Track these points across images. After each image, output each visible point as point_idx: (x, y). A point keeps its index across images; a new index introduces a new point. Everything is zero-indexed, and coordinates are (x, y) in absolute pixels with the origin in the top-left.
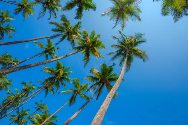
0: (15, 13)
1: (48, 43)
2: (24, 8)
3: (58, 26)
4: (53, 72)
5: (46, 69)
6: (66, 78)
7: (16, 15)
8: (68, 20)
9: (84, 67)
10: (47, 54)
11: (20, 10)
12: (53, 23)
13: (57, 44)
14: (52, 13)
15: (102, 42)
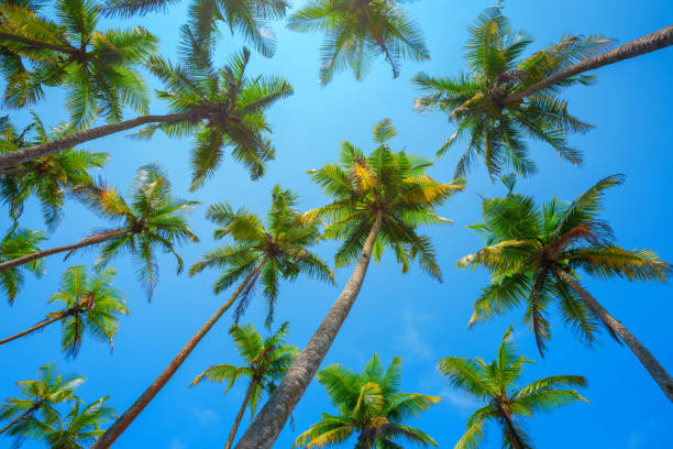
0: (68, 355)
1: (240, 343)
2: (82, 312)
3: (222, 260)
4: (341, 425)
5: (309, 438)
6: (402, 405)
7: (75, 356)
8: (235, 213)
9: (440, 280)
10: (265, 384)
11: (77, 330)
12: (202, 267)
13: (270, 319)
14: (176, 243)
15: (406, 152)
